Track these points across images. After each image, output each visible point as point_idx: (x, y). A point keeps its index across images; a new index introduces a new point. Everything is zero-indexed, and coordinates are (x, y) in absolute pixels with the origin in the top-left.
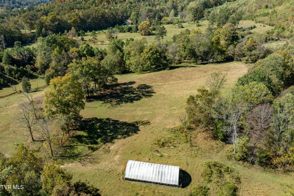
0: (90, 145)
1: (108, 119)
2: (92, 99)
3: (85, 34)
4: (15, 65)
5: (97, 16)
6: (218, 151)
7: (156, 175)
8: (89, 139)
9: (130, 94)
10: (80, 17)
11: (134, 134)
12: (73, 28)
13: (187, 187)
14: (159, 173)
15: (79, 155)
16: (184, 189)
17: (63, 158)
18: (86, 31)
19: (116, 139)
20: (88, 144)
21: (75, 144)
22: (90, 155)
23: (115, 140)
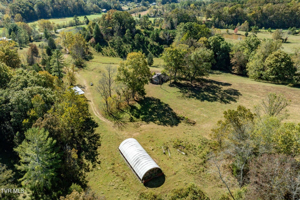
0: (133, 117)
1: (166, 105)
2: (175, 85)
3: (258, 30)
4: (158, 43)
5: (283, 13)
6: (222, 185)
7: (134, 160)
8: (137, 112)
9: (209, 93)
10: (262, 12)
11: (169, 126)
12: (246, 21)
13: (148, 188)
14: (137, 160)
15: (121, 119)
16: (144, 187)
17: (111, 115)
18: (261, 28)
19: (153, 122)
20: (133, 115)
21: (126, 111)
22: (125, 122)
23: (151, 123)
